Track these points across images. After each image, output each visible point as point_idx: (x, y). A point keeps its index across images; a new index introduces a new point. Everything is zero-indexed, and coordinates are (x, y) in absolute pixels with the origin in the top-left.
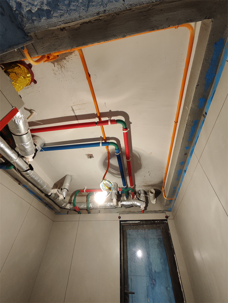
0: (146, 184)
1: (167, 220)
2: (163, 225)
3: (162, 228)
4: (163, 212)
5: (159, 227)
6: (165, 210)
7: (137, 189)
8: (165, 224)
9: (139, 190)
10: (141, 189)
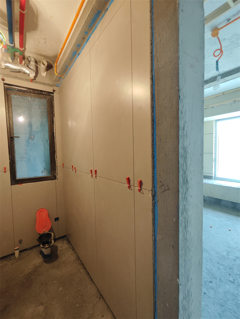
0: (38, 52)
1: (53, 93)
2: (49, 97)
3: (48, 99)
4: (51, 86)
5: (45, 98)
6: (53, 85)
7: (27, 54)
8: (51, 96)
9: (29, 56)
10: (31, 55)
